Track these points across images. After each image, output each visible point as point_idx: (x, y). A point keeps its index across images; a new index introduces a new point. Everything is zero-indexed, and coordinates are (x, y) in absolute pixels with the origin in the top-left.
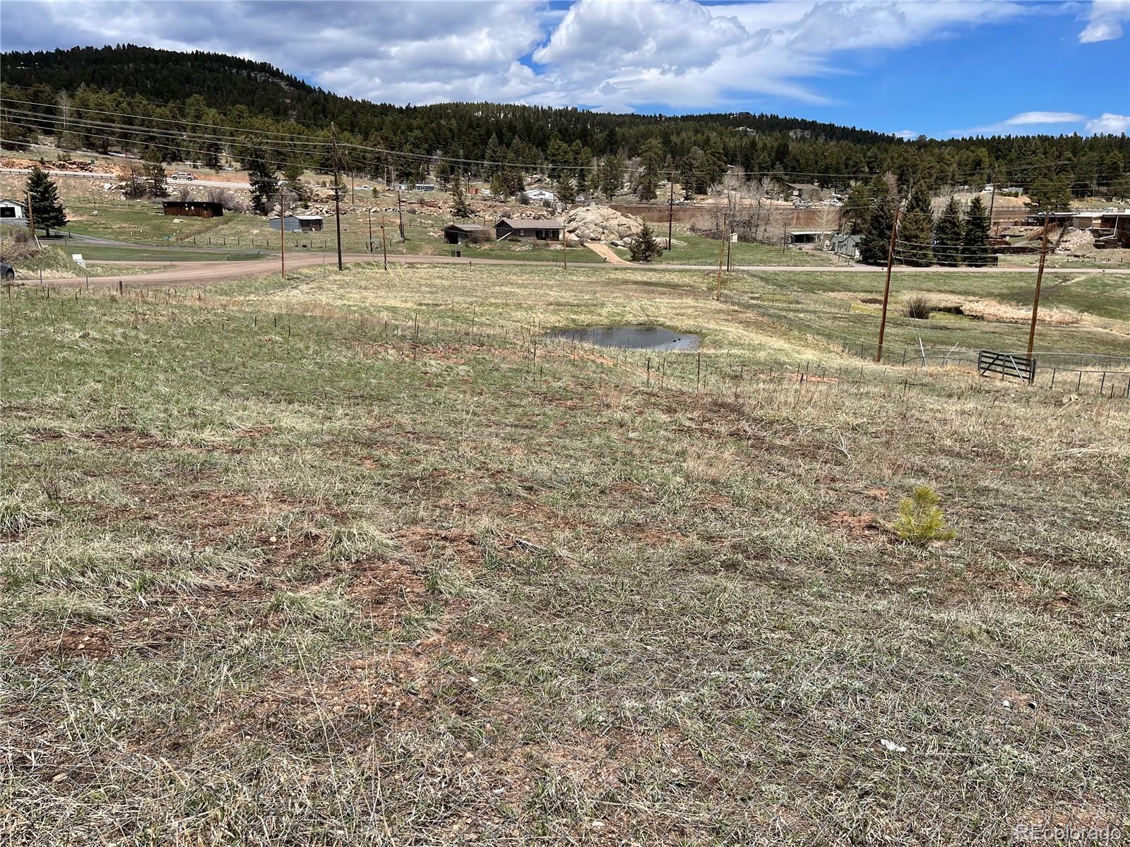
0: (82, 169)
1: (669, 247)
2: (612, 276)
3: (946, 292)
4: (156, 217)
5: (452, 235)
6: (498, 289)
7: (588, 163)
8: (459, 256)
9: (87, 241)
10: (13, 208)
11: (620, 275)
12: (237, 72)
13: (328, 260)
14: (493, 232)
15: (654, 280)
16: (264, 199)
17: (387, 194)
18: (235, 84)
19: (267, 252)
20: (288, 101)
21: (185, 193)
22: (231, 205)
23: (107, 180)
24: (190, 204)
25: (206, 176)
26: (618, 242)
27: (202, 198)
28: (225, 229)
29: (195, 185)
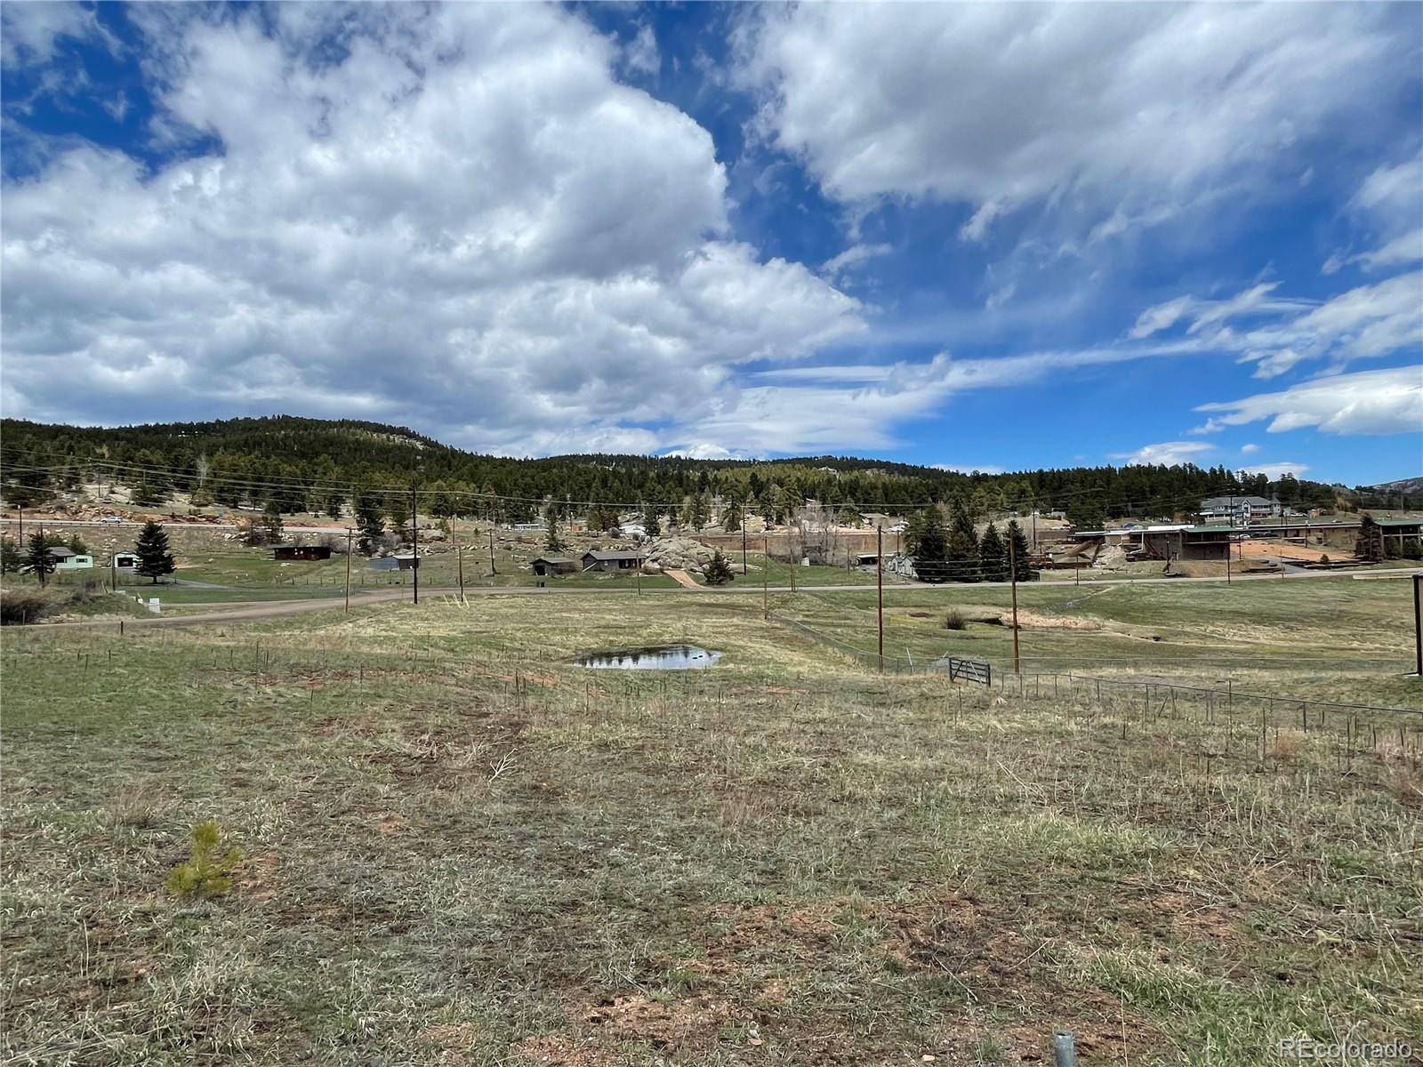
0: (210, 521)
1: (746, 572)
2: (682, 599)
3: (989, 604)
4: (266, 562)
5: (539, 567)
6: (557, 615)
7: (680, 501)
8: (543, 585)
9: (193, 586)
10: (132, 558)
11: (690, 598)
12: (380, 436)
13: (406, 595)
14: (580, 564)
15: (721, 601)
16: (370, 542)
17: (488, 533)
20: (419, 458)
21: (300, 539)
22: (339, 548)
23: (228, 531)
24: (301, 549)
25: (326, 524)
26: (696, 569)
27: (313, 543)
28: (327, 570)
29: (311, 532)
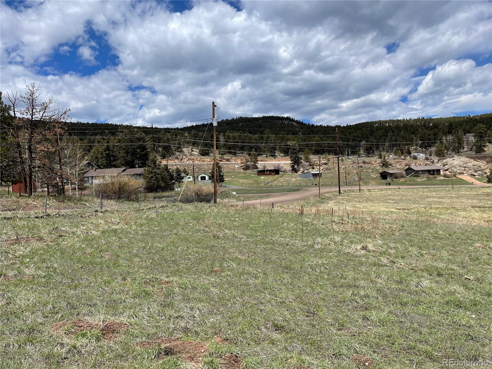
0: (227, 161)
4: (255, 177)
5: (384, 175)
8: (390, 185)
9: (232, 187)
10: (205, 177)
12: (278, 122)
13: (332, 190)
14: (404, 173)
16: (296, 167)
17: (348, 160)
18: (277, 126)
19: (301, 188)
20: (298, 129)
21: (265, 167)
22: (282, 170)
23: (237, 164)
24: (267, 171)
25: (271, 160)
26: (475, 174)
27: (271, 168)
28: (281, 179)
29: (268, 163)
